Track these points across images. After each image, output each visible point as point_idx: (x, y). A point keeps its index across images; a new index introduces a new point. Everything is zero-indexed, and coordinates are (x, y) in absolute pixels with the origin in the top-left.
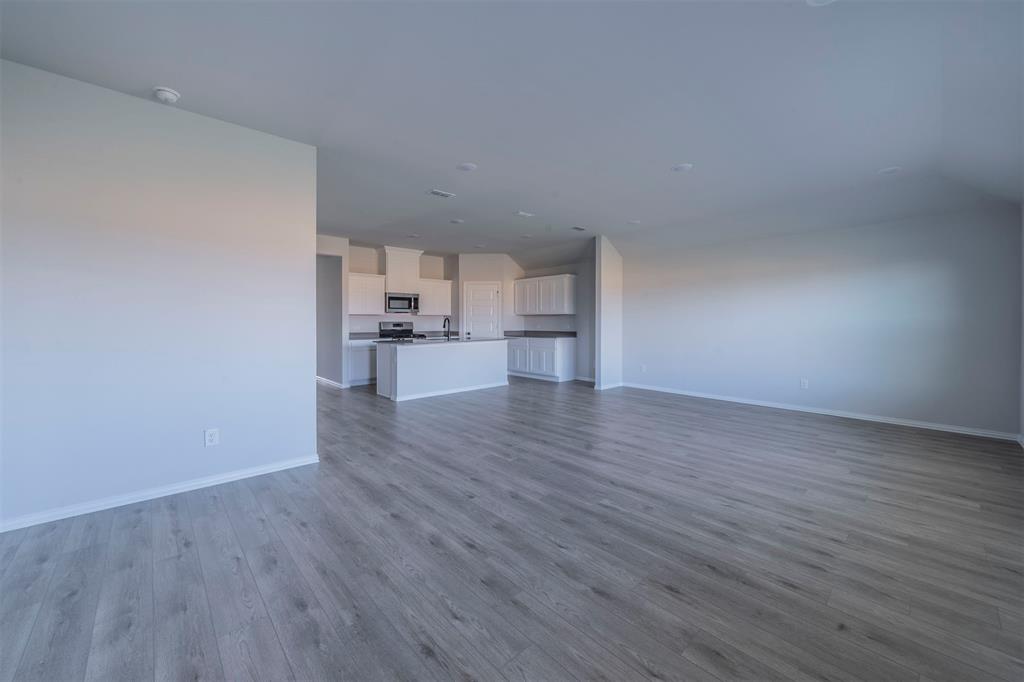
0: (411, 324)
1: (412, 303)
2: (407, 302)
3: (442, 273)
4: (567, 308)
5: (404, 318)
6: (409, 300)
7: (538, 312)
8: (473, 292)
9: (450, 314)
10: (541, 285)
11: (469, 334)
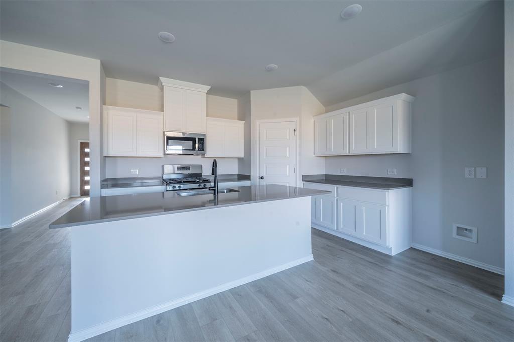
0: (200, 166)
1: (197, 143)
2: (191, 143)
3: (236, 115)
4: (400, 146)
6: (193, 140)
7: (347, 153)
8: (266, 131)
9: (243, 157)
10: (353, 117)
11: (262, 178)
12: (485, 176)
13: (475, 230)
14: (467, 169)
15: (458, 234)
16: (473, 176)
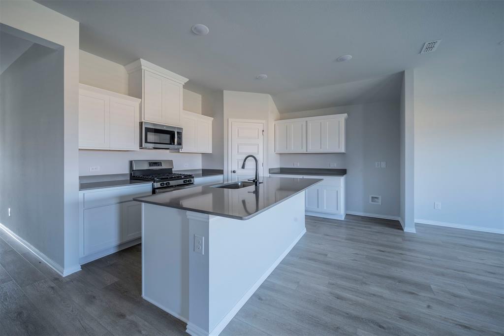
0: (171, 162)
1: (175, 137)
3: (201, 113)
4: (344, 147)
5: (162, 155)
6: (172, 133)
7: (305, 151)
8: (238, 130)
9: (211, 152)
10: (310, 124)
11: (234, 172)
12: (385, 167)
13: (380, 197)
14: (376, 163)
15: (372, 201)
16: (379, 167)
